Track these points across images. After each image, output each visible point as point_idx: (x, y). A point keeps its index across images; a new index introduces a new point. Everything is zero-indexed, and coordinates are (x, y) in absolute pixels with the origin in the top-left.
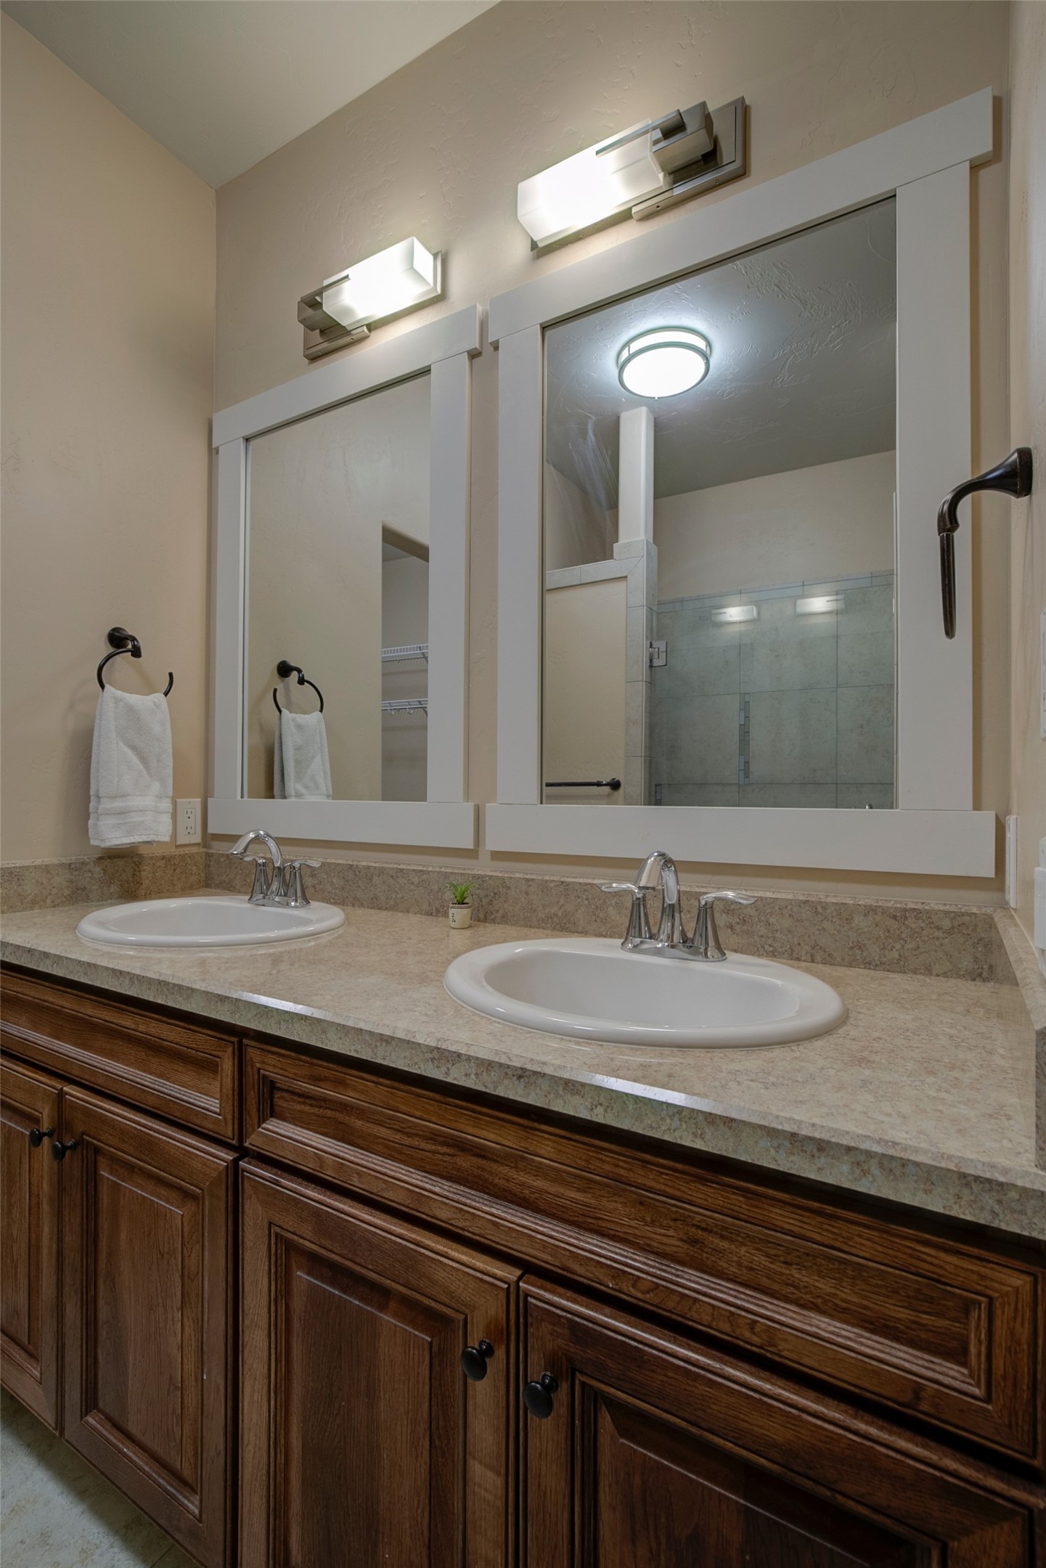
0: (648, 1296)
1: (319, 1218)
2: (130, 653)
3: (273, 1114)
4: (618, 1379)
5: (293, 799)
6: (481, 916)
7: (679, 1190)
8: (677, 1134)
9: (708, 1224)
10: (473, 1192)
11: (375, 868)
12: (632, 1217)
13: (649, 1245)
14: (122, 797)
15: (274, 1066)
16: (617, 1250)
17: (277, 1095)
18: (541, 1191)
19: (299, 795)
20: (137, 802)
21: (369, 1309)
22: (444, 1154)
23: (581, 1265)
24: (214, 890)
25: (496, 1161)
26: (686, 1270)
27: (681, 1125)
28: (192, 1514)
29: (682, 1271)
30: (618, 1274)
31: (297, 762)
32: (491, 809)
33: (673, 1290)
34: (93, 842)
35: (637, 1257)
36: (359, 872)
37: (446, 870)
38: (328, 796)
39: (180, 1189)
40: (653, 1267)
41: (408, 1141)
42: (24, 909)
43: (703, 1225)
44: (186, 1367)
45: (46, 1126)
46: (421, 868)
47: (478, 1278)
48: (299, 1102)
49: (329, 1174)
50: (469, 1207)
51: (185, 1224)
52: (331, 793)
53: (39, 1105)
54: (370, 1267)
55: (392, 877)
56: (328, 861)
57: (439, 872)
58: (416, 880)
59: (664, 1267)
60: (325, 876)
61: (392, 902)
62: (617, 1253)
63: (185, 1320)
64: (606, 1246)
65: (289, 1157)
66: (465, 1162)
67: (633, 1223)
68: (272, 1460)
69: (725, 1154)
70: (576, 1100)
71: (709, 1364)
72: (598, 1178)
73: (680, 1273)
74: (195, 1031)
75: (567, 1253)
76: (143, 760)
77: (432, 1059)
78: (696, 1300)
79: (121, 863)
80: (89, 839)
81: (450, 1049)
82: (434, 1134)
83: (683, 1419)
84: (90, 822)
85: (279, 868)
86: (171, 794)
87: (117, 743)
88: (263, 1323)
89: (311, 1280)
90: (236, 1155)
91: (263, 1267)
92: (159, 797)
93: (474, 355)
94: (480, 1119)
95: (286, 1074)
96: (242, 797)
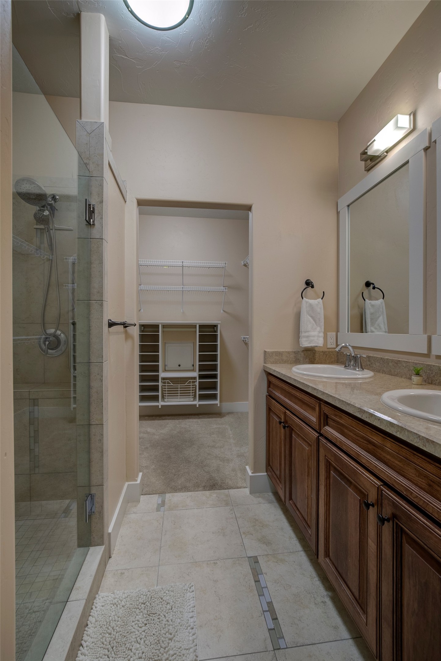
0: (415, 499)
1: (335, 455)
2: (310, 287)
3: (327, 425)
4: (405, 523)
5: (370, 333)
6: (430, 382)
7: (423, 465)
8: (418, 444)
9: (434, 481)
10: (372, 456)
11: (390, 359)
12: (413, 473)
13: (417, 484)
14: (307, 332)
15: (327, 410)
16: (408, 483)
17: (329, 419)
18: (389, 460)
19: (372, 332)
20: (312, 333)
21: (346, 486)
22: (365, 443)
23: (397, 485)
24: (339, 364)
25: (378, 448)
26: (427, 494)
27: (420, 441)
28: (309, 534)
29: (426, 494)
30: (407, 490)
31: (371, 319)
32: (434, 337)
33: (421, 499)
34: (301, 345)
35: (413, 486)
36: (385, 361)
37: (416, 362)
38: (386, 332)
39: (308, 443)
40: (417, 490)
41: (357, 438)
42: (283, 363)
43: (433, 480)
44: (309, 493)
45: (283, 421)
46: (406, 360)
47: (370, 482)
48: (333, 422)
49: (338, 444)
50: (370, 460)
51: (309, 453)
52: (387, 331)
53: (281, 415)
54: (346, 473)
55: (396, 363)
56: (374, 356)
57: (413, 363)
58: (405, 365)
59: (420, 491)
60: (373, 361)
61: (396, 373)
62: (407, 483)
63: (309, 480)
64: (405, 481)
65: (330, 437)
66: (370, 447)
67: (413, 475)
68: (325, 524)
69: (432, 453)
70: (392, 429)
71: (430, 526)
72: (402, 457)
73: (425, 494)
74: (311, 398)
75: (394, 480)
76: (315, 321)
77: (359, 411)
78: (428, 504)
79: (309, 352)
80: (300, 344)
81: (363, 409)
82: (363, 437)
83: (423, 542)
84: (300, 339)
85: (353, 356)
86: (323, 331)
87: (307, 315)
88: (324, 484)
89: (334, 474)
90: (319, 435)
91: (324, 467)
92: (319, 332)
93: (426, 149)
94: (372, 433)
95: (329, 413)
96: (348, 332)
